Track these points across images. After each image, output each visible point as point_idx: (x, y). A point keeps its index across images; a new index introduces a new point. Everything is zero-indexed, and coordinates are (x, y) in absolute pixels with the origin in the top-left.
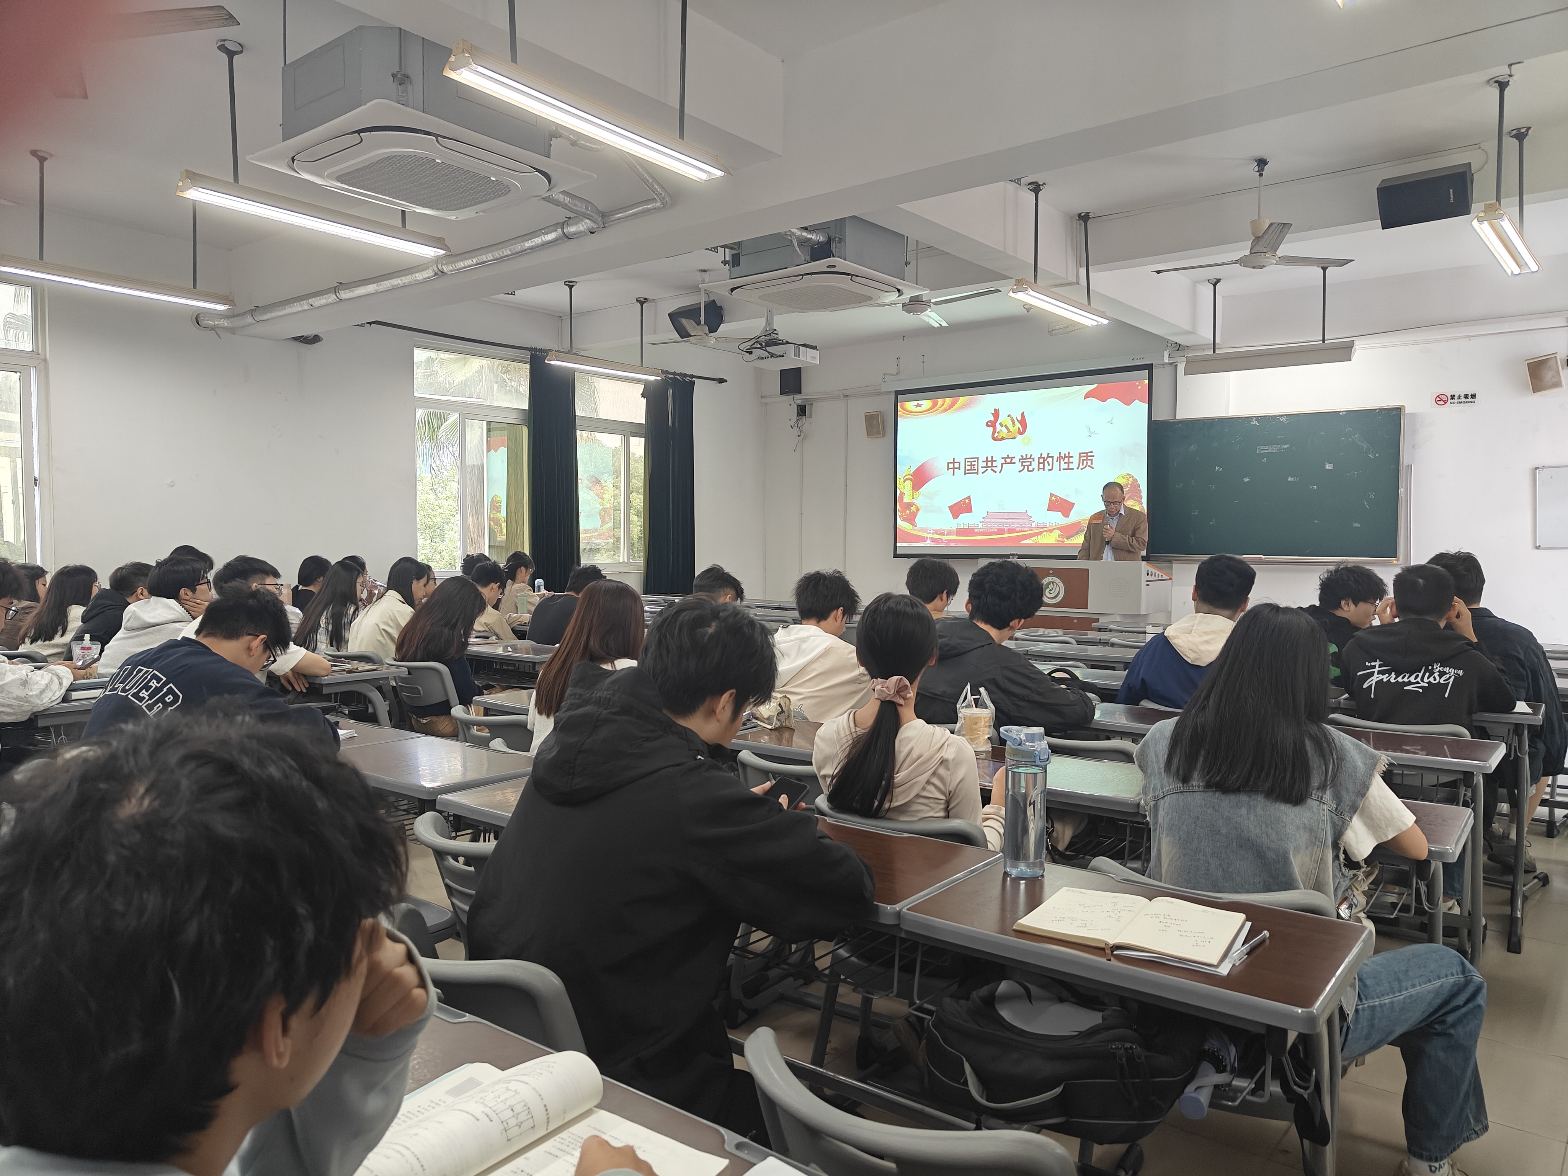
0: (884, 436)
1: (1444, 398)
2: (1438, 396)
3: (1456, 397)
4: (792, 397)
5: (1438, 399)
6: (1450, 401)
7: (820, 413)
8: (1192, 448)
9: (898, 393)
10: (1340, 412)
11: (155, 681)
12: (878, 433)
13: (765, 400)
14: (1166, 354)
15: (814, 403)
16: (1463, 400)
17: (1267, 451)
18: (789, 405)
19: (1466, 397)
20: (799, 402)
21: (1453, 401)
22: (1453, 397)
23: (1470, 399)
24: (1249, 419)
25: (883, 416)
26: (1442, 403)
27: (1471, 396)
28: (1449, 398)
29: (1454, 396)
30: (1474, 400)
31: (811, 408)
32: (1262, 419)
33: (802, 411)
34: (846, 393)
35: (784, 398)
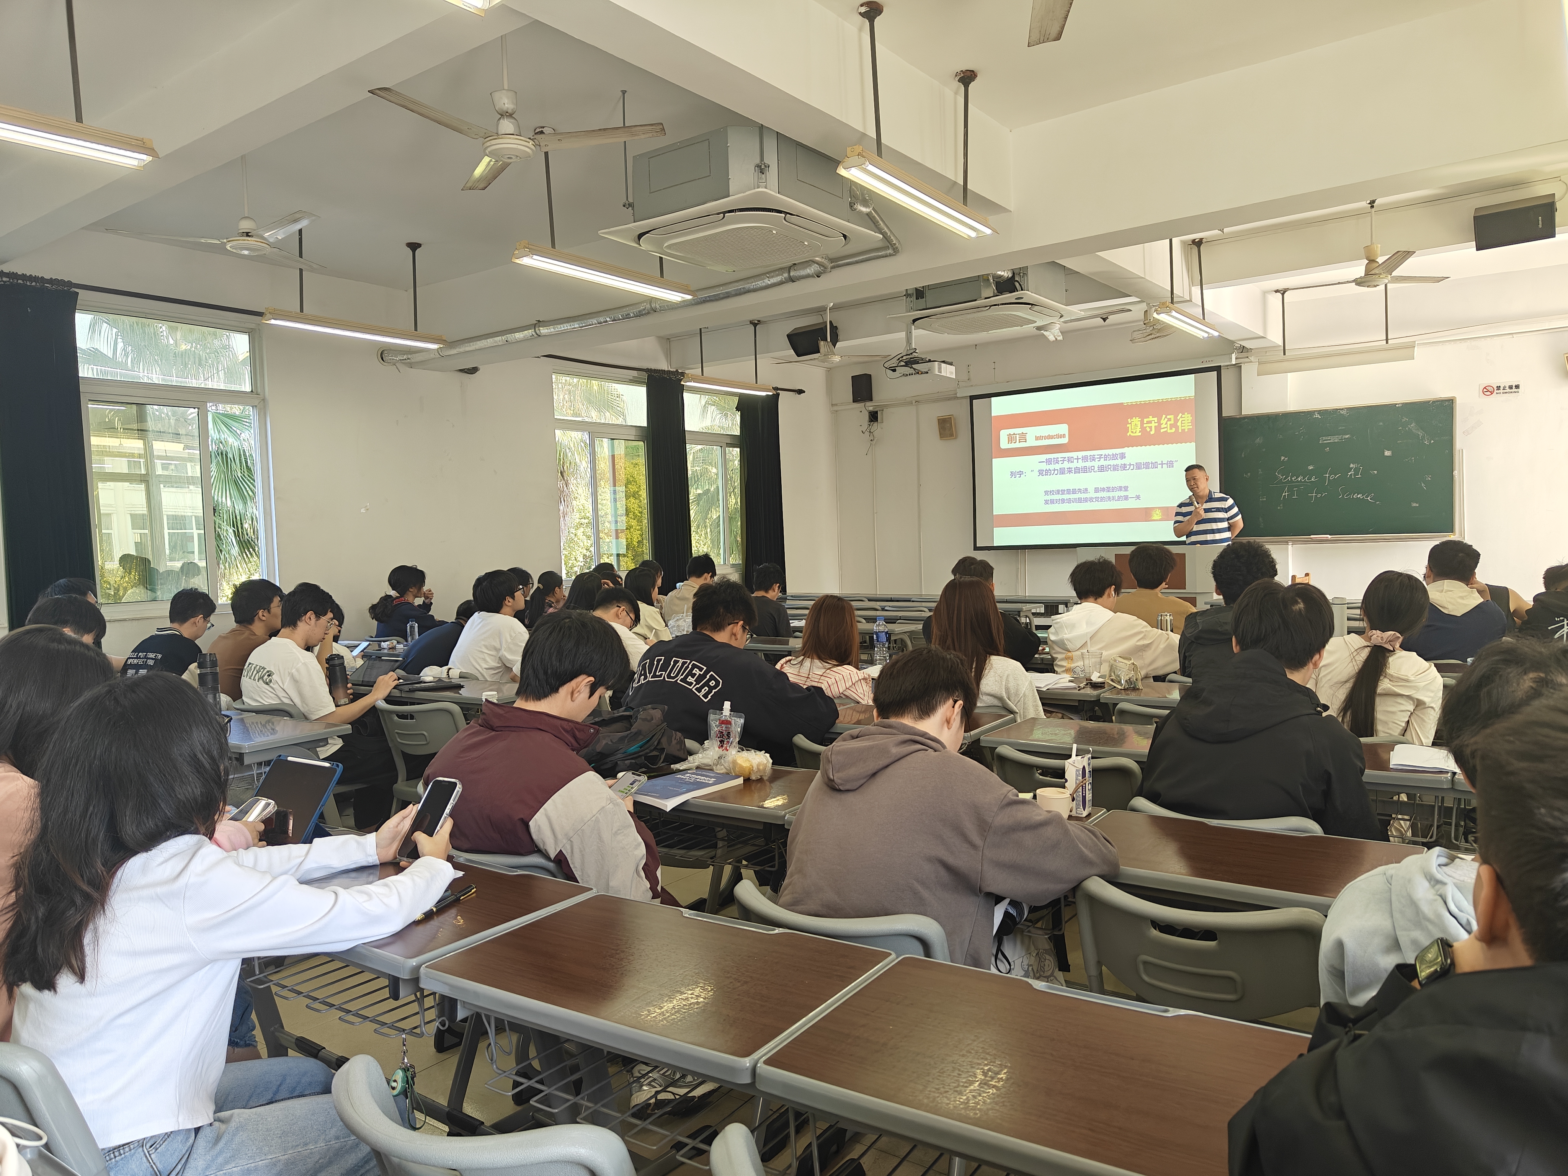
0: (956, 438)
1: (1490, 389)
2: (1485, 388)
3: (1502, 388)
4: (863, 404)
5: (1485, 390)
6: (1496, 391)
7: (891, 420)
8: (1259, 441)
9: (972, 398)
10: (1397, 404)
11: (698, 670)
12: (952, 435)
13: (835, 408)
14: (1234, 356)
15: (885, 410)
16: (1508, 390)
17: (1329, 441)
18: (861, 411)
19: (1511, 387)
20: (871, 409)
21: (1499, 391)
22: (1498, 388)
23: (1514, 390)
24: (1310, 413)
25: (955, 419)
26: (1488, 393)
27: (1515, 386)
28: (1495, 389)
29: (1500, 387)
30: (1518, 390)
31: (882, 413)
32: (1325, 413)
33: (874, 417)
34: (917, 399)
35: (856, 405)
